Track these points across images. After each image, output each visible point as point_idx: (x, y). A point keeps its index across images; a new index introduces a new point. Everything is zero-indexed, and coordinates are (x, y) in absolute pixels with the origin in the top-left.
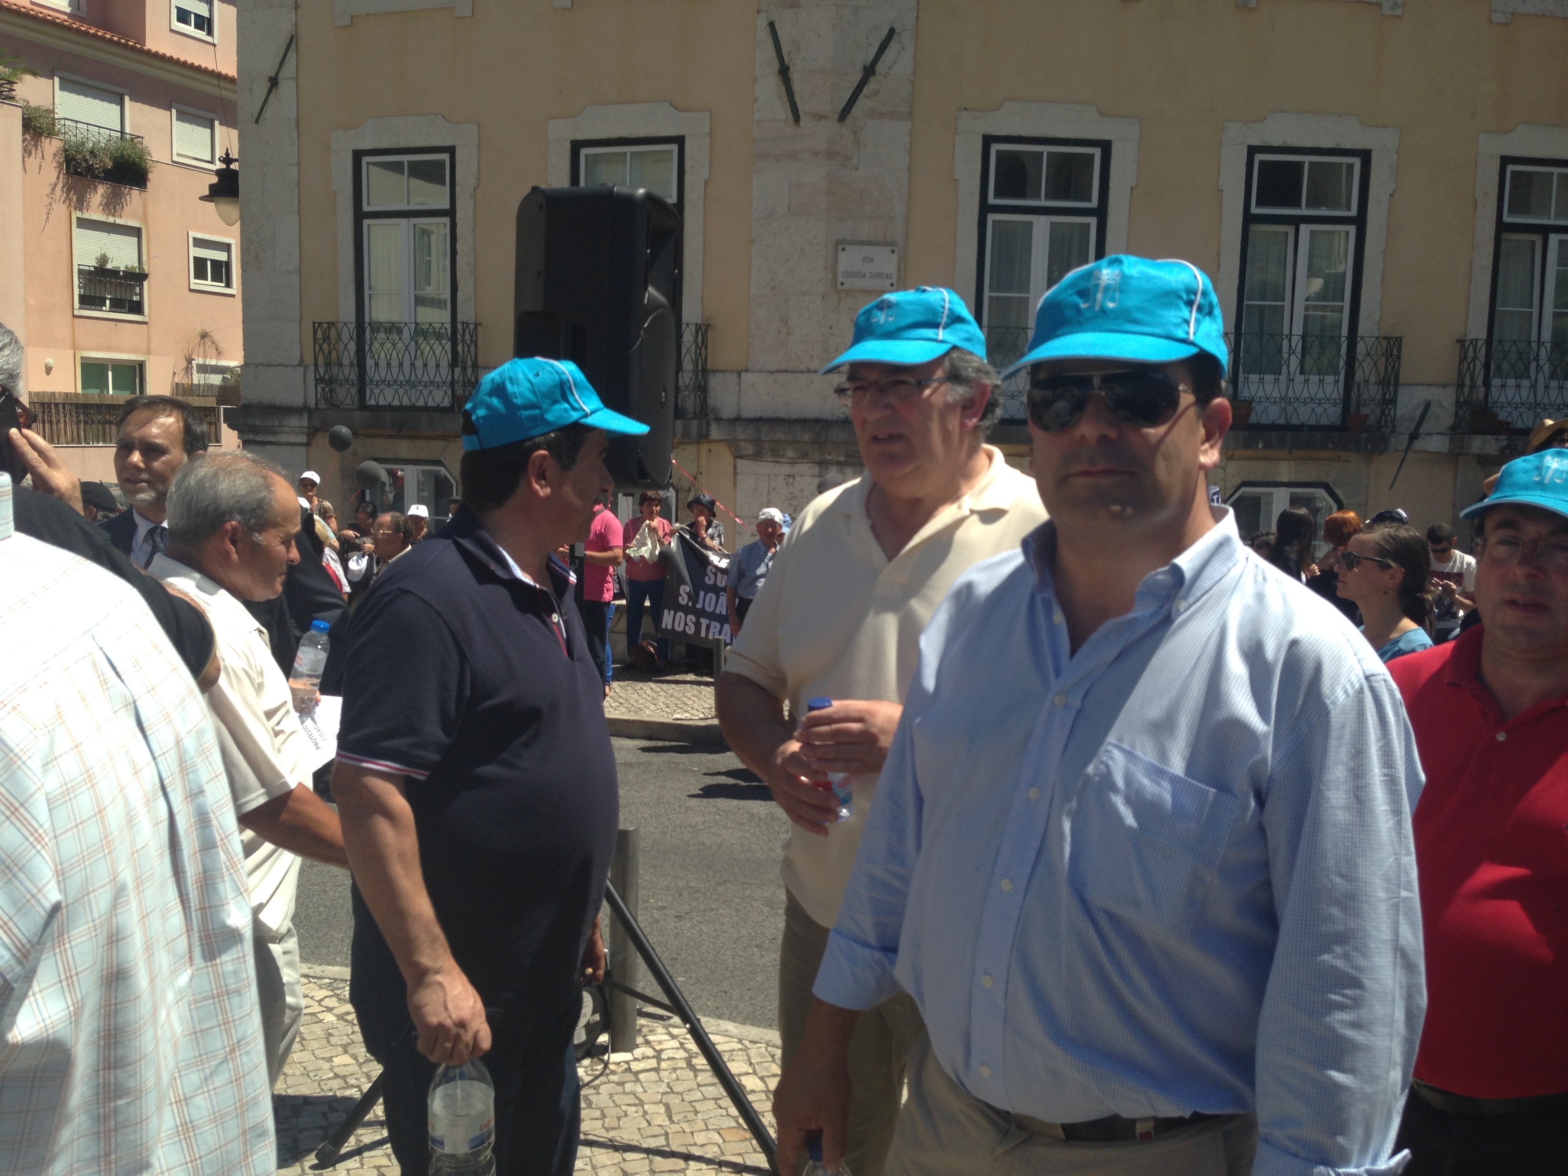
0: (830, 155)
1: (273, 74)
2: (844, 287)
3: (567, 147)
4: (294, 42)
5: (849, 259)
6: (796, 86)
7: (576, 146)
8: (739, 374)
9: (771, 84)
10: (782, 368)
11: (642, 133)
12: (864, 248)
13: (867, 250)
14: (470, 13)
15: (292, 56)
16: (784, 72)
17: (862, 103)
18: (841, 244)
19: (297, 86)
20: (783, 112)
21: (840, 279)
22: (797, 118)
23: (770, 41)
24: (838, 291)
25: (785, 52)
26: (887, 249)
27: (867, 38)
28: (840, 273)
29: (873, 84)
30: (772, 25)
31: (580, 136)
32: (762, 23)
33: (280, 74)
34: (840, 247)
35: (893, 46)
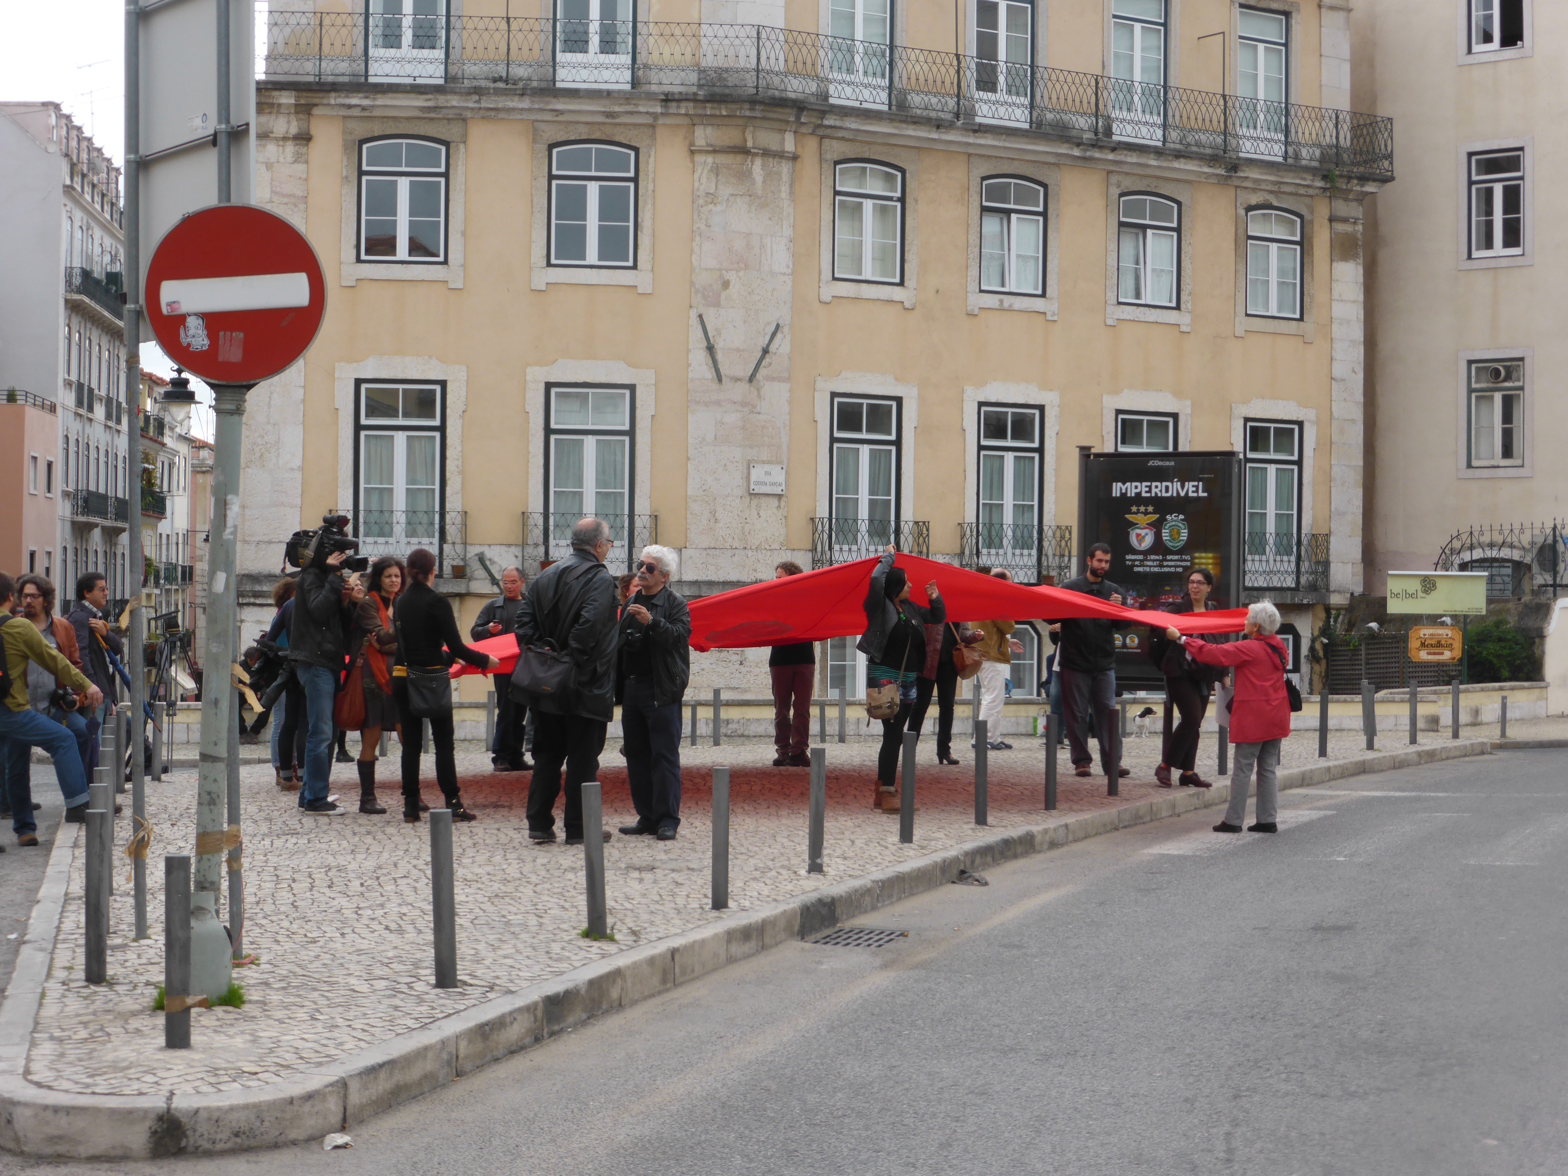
0: (744, 404)
3: (542, 387)
5: (757, 473)
6: (719, 356)
7: (549, 386)
9: (700, 356)
10: (713, 546)
11: (602, 380)
12: (765, 465)
13: (767, 467)
16: (710, 348)
17: (762, 372)
18: (751, 463)
20: (710, 374)
21: (752, 487)
22: (720, 379)
23: (700, 327)
25: (710, 335)
26: (779, 467)
27: (764, 329)
29: (768, 358)
30: (701, 316)
31: (552, 380)
34: (751, 465)
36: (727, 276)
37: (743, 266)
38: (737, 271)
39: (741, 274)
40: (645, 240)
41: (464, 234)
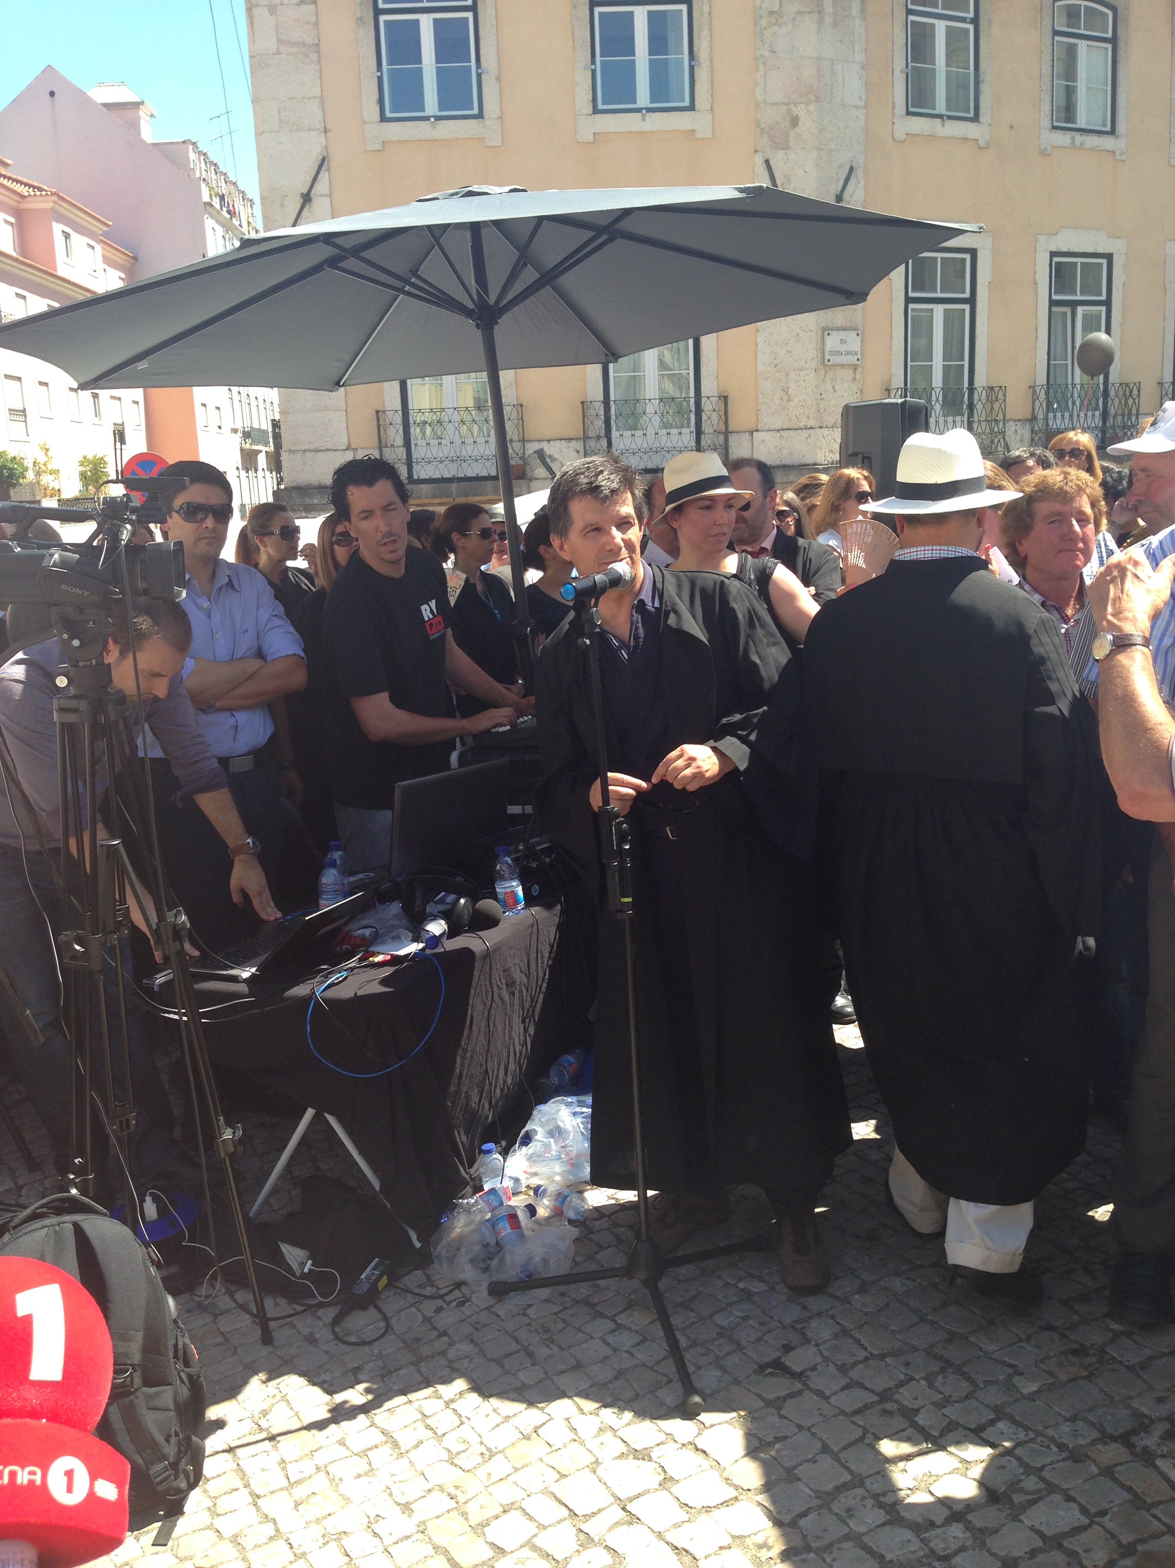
1: (305, 191)
2: (830, 363)
4: (326, 163)
5: (832, 342)
8: (752, 433)
10: (786, 427)
12: (841, 332)
13: (843, 334)
14: (500, 144)
15: (324, 176)
18: (826, 331)
19: (331, 202)
21: (827, 357)
23: (767, 175)
24: (825, 366)
25: (779, 183)
26: (855, 333)
27: (837, 174)
28: (827, 353)
30: (767, 162)
32: (759, 160)
33: (313, 192)
34: (826, 333)
35: (853, 180)
36: (795, 111)
37: (812, 97)
38: (808, 104)
39: (812, 108)
40: (702, 75)
41: (498, 79)
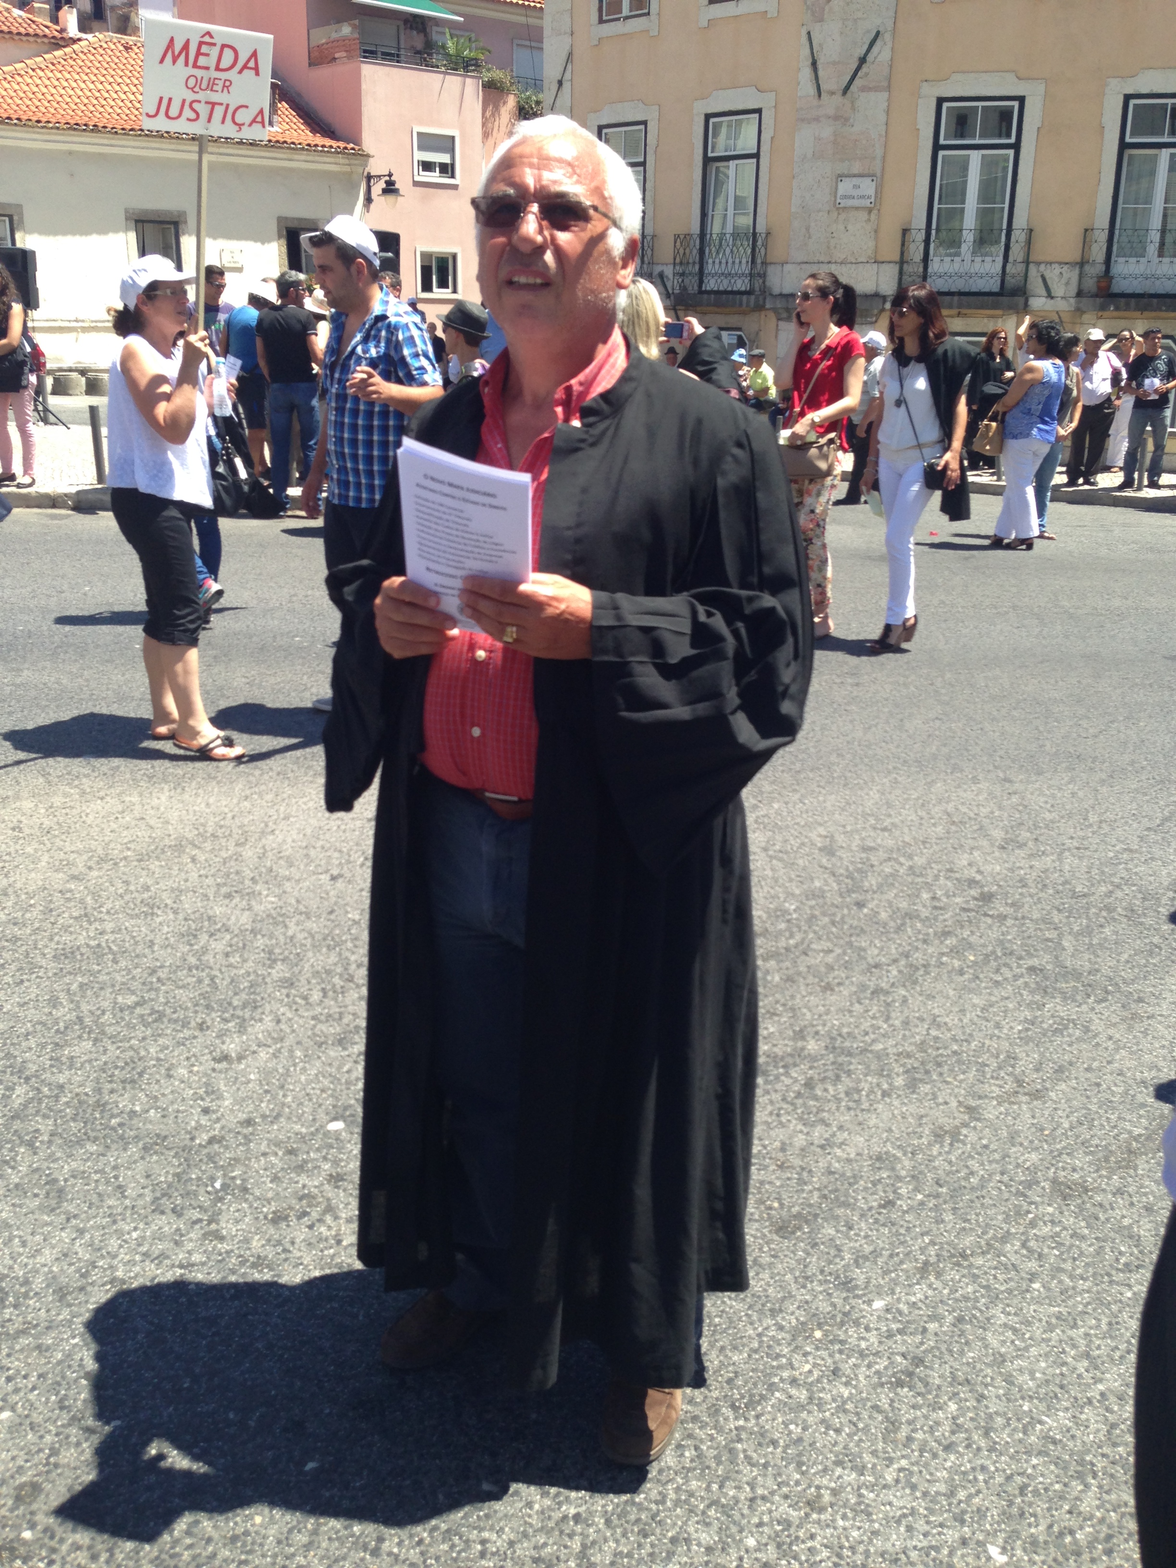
0: (836, 118)
1: (560, 79)
2: (843, 206)
3: (703, 118)
4: (571, 56)
5: (845, 187)
6: (821, 73)
7: (708, 117)
8: (783, 265)
9: (806, 73)
11: (740, 107)
12: (854, 179)
13: (855, 181)
14: (657, 34)
15: (569, 66)
16: (814, 64)
17: (858, 82)
18: (840, 177)
19: (571, 85)
20: (812, 91)
21: (838, 201)
23: (808, 45)
24: (838, 209)
25: (815, 52)
27: (863, 38)
28: (839, 197)
29: (865, 69)
30: (809, 33)
31: (708, 111)
32: (804, 33)
33: (563, 78)
34: (840, 179)
35: (879, 43)
